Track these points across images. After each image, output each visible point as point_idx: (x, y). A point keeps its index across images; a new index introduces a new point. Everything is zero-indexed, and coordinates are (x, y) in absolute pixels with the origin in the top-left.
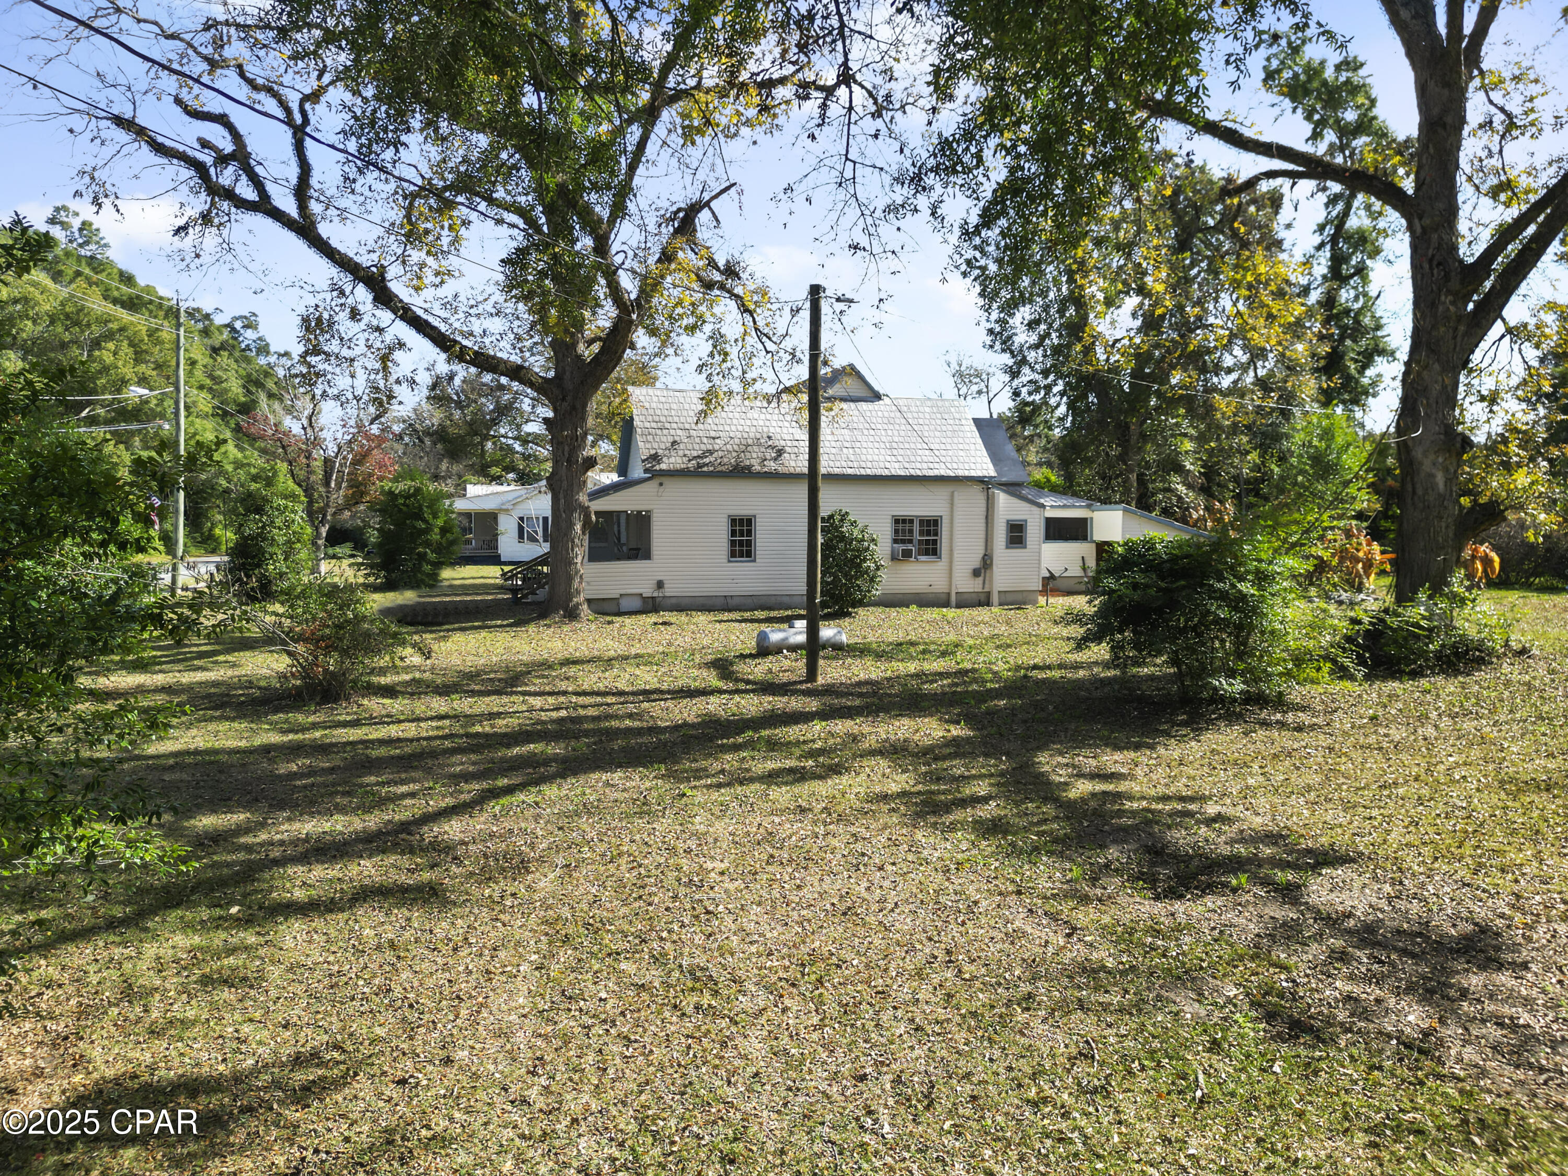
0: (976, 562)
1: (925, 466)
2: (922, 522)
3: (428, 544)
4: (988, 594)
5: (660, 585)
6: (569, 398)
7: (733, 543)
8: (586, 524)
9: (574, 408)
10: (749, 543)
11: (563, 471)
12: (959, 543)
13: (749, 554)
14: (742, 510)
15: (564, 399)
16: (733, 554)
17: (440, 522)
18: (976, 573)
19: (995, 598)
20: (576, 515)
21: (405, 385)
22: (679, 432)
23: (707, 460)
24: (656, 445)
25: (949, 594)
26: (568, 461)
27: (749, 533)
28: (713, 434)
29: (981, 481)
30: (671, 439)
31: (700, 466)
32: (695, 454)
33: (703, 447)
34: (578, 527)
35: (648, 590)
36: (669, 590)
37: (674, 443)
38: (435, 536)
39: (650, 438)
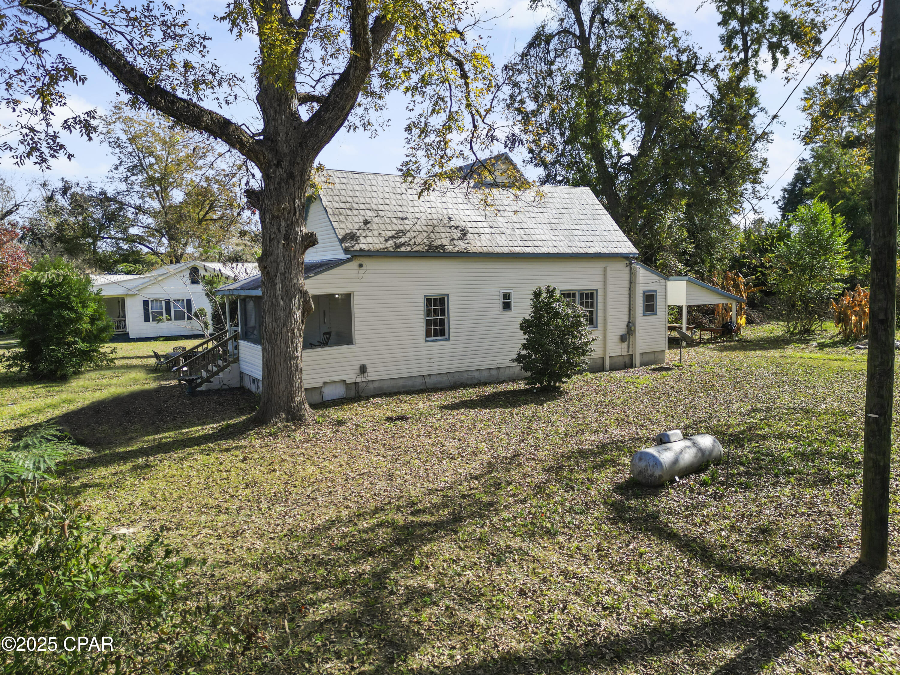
0: (622, 330)
1: (583, 244)
2: (581, 295)
3: (77, 333)
4: (631, 357)
5: (363, 369)
6: (285, 163)
7: (428, 323)
8: (306, 311)
9: (291, 176)
10: (442, 322)
11: (280, 251)
12: (611, 314)
13: (442, 333)
14: (436, 291)
15: (278, 165)
16: (428, 334)
17: (90, 311)
18: (623, 339)
19: (638, 360)
20: (296, 301)
21: (77, 131)
22: (369, 213)
23: (402, 240)
24: (350, 226)
25: (603, 359)
26: (286, 238)
27: (443, 312)
28: (400, 215)
29: (625, 257)
30: (362, 219)
31: (398, 246)
32: (390, 234)
33: (395, 228)
34: (298, 315)
35: (351, 377)
36: (372, 375)
37: (366, 222)
38: (85, 325)
39: (342, 218)
